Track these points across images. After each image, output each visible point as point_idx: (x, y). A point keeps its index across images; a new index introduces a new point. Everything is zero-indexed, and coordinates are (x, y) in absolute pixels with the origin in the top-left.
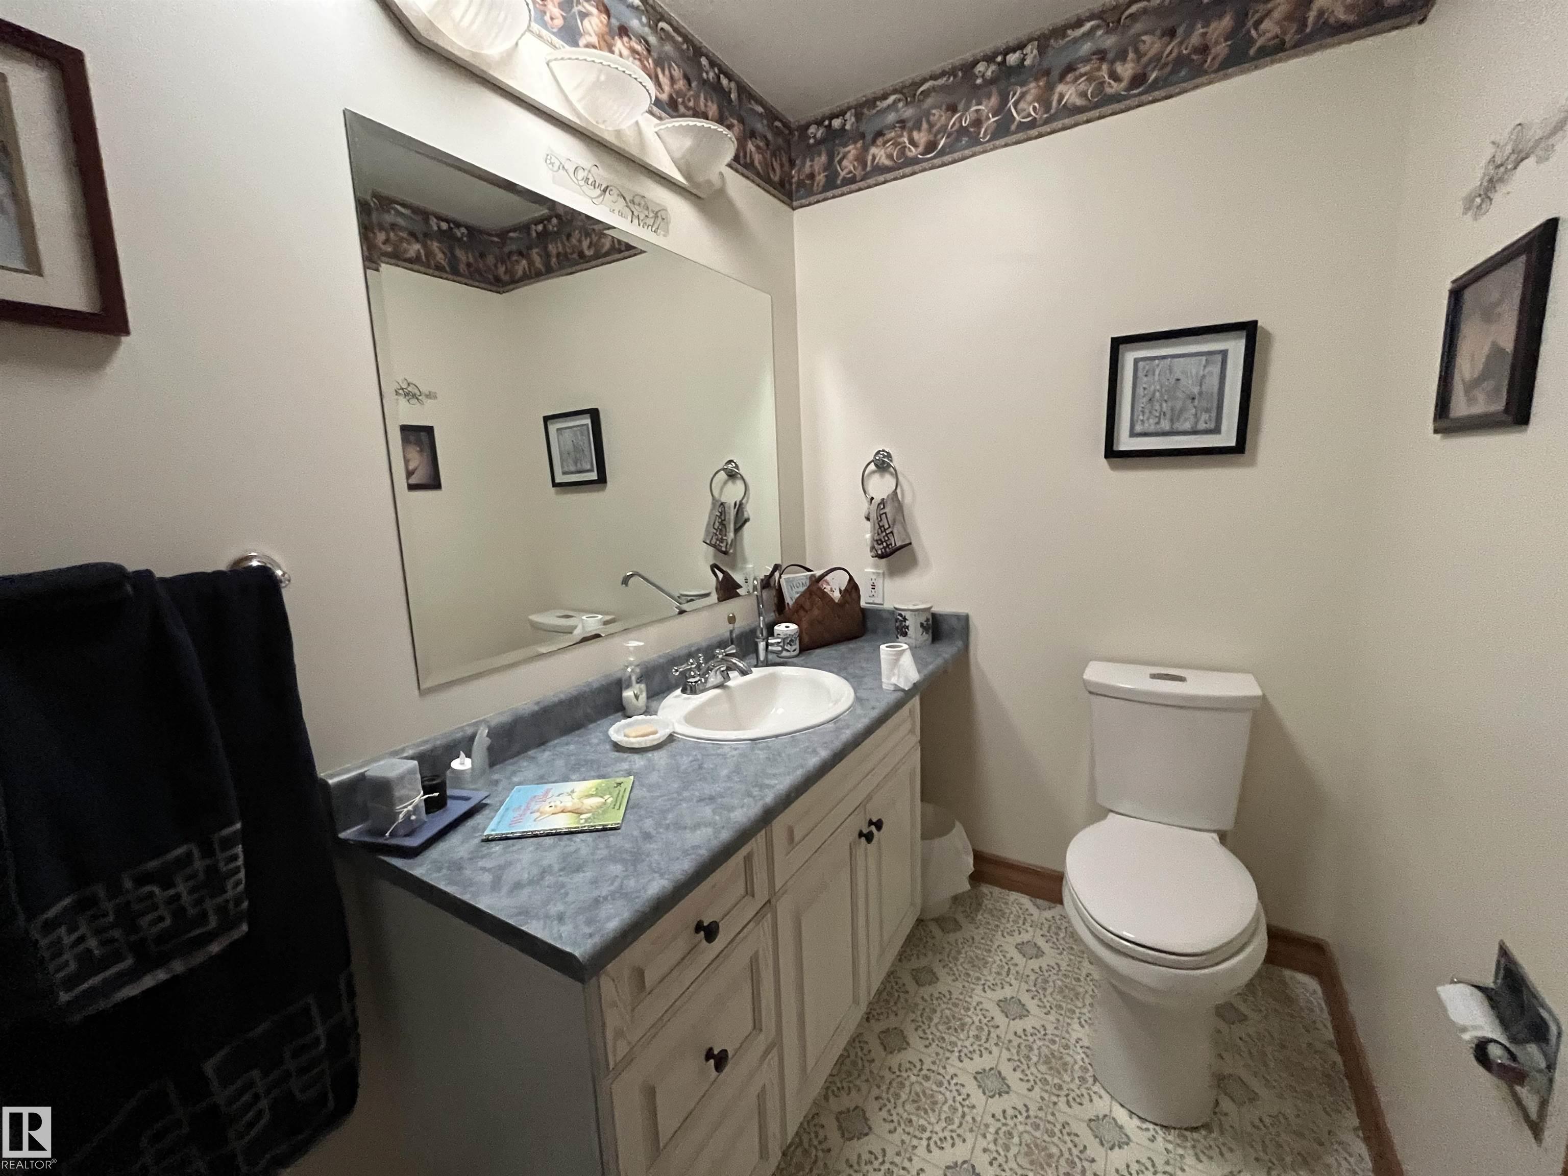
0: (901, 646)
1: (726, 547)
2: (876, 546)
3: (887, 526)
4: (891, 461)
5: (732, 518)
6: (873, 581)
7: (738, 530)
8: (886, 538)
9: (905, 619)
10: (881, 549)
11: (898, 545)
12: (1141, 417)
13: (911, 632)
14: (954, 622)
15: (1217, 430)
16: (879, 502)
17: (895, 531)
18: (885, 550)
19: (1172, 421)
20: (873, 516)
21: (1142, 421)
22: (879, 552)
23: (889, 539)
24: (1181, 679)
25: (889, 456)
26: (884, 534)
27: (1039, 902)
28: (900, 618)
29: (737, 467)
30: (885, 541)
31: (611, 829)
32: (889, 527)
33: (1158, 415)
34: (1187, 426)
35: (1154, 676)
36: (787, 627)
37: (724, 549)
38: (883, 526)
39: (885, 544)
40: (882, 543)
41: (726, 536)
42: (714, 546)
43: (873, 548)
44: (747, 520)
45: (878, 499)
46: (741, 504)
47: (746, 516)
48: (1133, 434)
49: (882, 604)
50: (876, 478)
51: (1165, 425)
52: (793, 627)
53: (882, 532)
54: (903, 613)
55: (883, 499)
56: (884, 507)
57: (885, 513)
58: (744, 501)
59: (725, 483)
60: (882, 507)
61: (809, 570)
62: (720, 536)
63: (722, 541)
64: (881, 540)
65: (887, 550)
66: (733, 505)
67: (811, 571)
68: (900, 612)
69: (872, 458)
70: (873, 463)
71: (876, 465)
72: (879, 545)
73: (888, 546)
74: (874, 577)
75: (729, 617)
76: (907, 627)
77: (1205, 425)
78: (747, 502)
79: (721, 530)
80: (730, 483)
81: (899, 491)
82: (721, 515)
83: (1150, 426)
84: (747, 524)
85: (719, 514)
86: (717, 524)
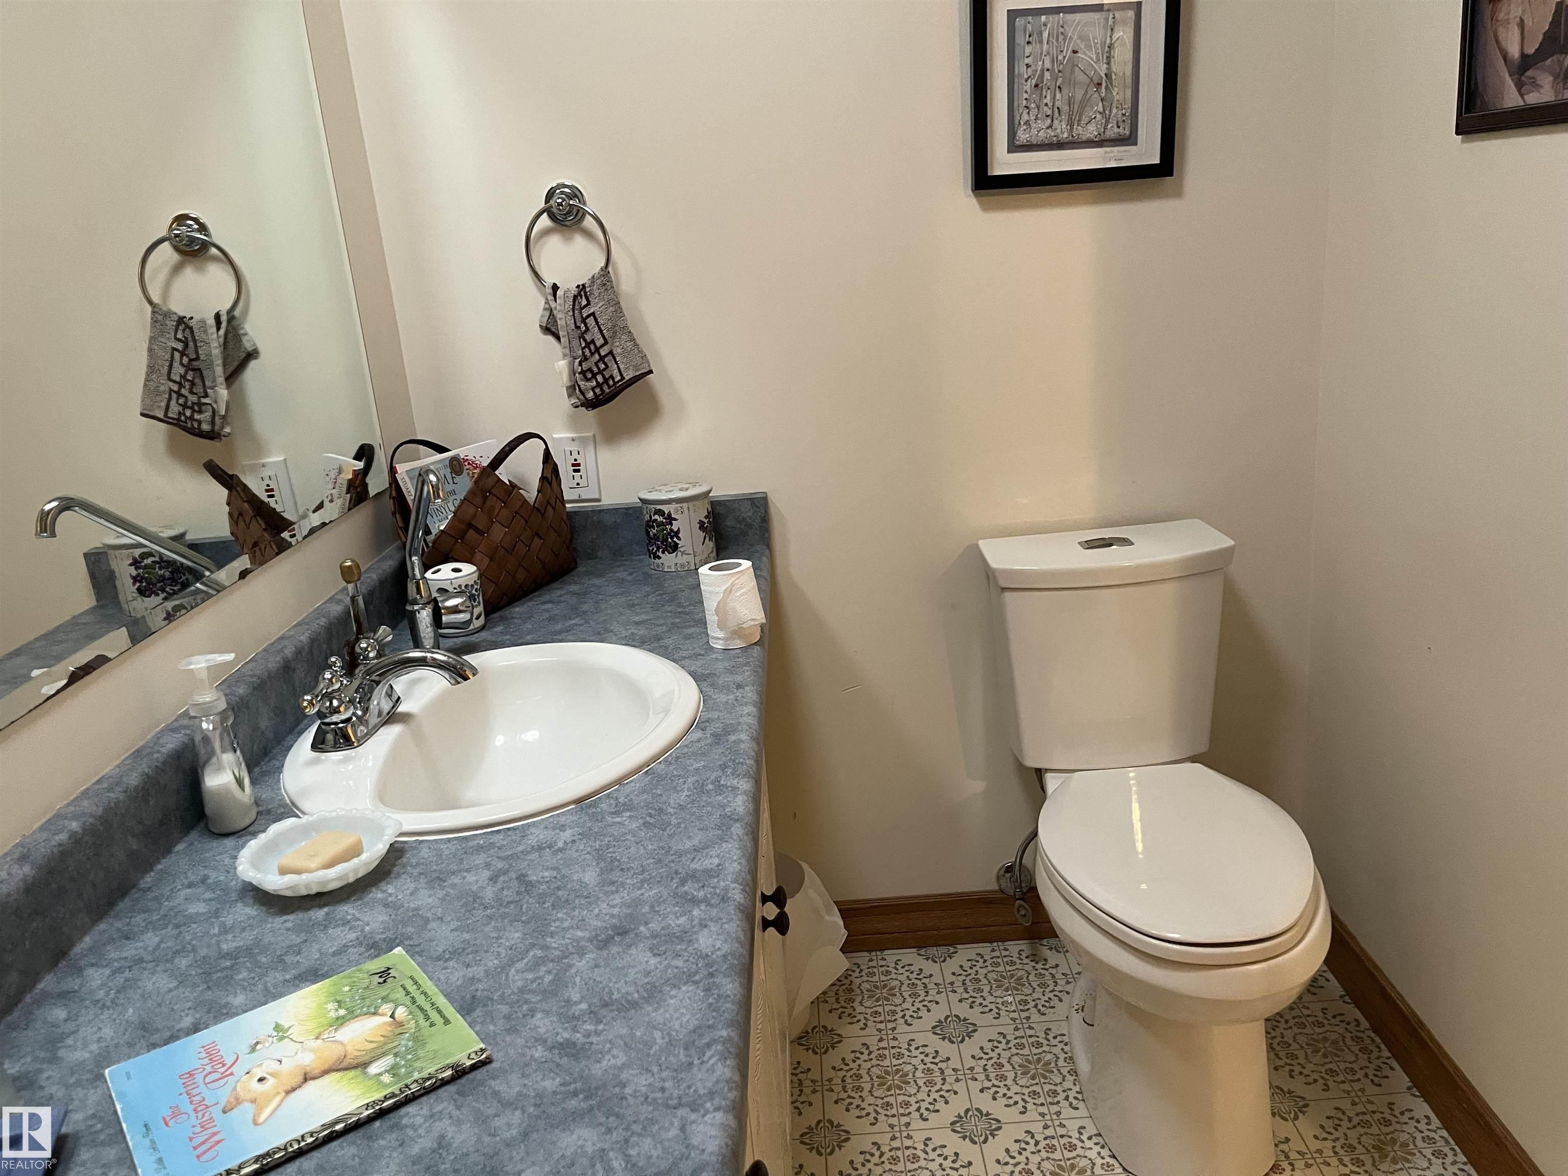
0: (740, 565)
1: (213, 423)
2: (581, 383)
3: (600, 342)
4: (584, 204)
5: (216, 352)
6: (575, 455)
7: (233, 375)
8: (602, 366)
9: (670, 519)
10: (593, 389)
11: (627, 378)
12: (1025, 117)
13: (684, 542)
14: (747, 512)
15: (1130, 139)
16: (574, 291)
17: (617, 351)
18: (602, 390)
19: (1070, 124)
20: (564, 321)
21: (1027, 123)
22: (590, 395)
23: (607, 367)
24: (1125, 542)
25: (575, 194)
26: (597, 357)
27: (933, 951)
28: (660, 519)
29: (203, 228)
30: (601, 372)
31: (474, 1067)
32: (606, 343)
33: (1049, 112)
34: (1091, 131)
35: (1091, 545)
36: (456, 570)
37: (205, 427)
38: (593, 341)
39: (600, 378)
40: (594, 376)
41: (206, 395)
42: (176, 423)
43: (572, 389)
44: (252, 355)
45: (568, 285)
46: (231, 318)
47: (249, 347)
48: (1014, 147)
49: (599, 500)
50: (555, 242)
51: (1061, 130)
52: (468, 569)
53: (592, 354)
54: (666, 508)
55: (582, 288)
56: (589, 303)
57: (593, 314)
58: (237, 313)
59: (177, 269)
60: (584, 302)
61: (440, 449)
62: (194, 399)
63: (199, 407)
64: (590, 370)
65: (605, 387)
66: (211, 321)
67: (448, 450)
68: (659, 507)
69: (542, 205)
70: (545, 214)
71: (552, 216)
72: (588, 380)
73: (606, 380)
74: (574, 449)
75: (342, 568)
76: (677, 534)
77: (1116, 130)
78: (246, 312)
79: (193, 384)
80: (189, 272)
81: (610, 269)
82: (186, 346)
83: (1038, 131)
84: (253, 364)
85: (180, 346)
86: (178, 370)
